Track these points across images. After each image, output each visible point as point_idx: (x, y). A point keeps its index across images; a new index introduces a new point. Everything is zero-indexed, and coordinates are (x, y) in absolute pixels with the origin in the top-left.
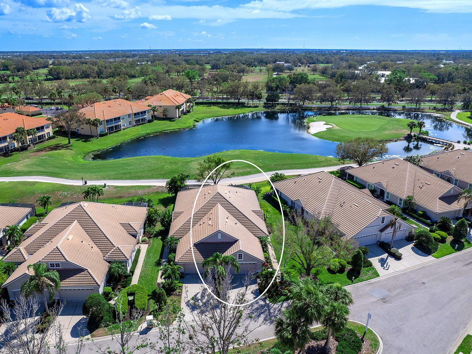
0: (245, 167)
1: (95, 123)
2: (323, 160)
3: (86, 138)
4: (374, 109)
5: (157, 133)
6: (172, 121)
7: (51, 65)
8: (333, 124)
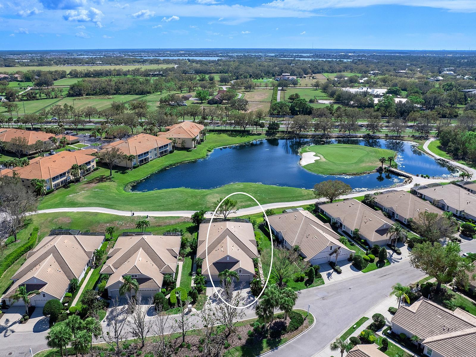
0: (246, 201)
1: (131, 158)
2: (305, 194)
3: (123, 170)
4: (360, 137)
5: (177, 163)
6: (189, 152)
7: (68, 75)
8: (321, 156)
